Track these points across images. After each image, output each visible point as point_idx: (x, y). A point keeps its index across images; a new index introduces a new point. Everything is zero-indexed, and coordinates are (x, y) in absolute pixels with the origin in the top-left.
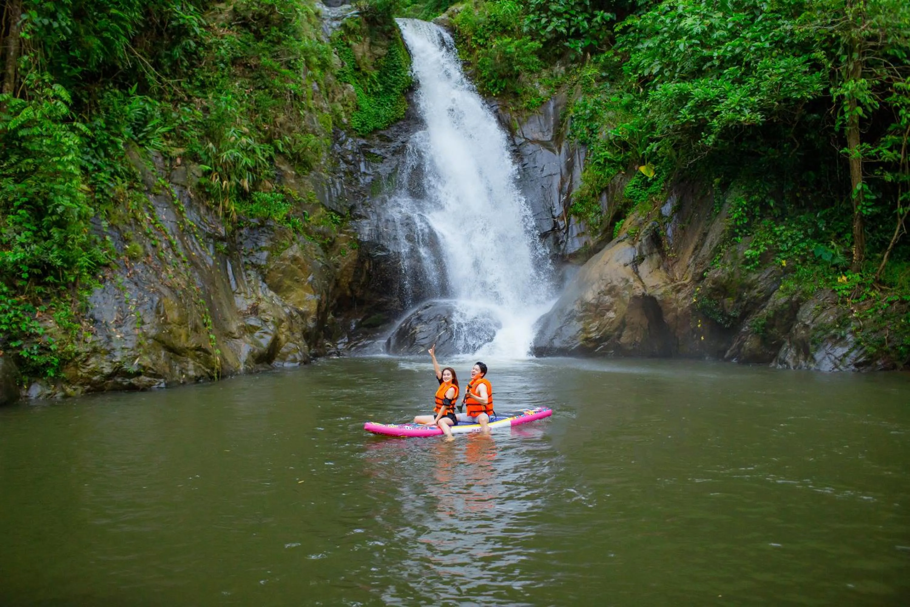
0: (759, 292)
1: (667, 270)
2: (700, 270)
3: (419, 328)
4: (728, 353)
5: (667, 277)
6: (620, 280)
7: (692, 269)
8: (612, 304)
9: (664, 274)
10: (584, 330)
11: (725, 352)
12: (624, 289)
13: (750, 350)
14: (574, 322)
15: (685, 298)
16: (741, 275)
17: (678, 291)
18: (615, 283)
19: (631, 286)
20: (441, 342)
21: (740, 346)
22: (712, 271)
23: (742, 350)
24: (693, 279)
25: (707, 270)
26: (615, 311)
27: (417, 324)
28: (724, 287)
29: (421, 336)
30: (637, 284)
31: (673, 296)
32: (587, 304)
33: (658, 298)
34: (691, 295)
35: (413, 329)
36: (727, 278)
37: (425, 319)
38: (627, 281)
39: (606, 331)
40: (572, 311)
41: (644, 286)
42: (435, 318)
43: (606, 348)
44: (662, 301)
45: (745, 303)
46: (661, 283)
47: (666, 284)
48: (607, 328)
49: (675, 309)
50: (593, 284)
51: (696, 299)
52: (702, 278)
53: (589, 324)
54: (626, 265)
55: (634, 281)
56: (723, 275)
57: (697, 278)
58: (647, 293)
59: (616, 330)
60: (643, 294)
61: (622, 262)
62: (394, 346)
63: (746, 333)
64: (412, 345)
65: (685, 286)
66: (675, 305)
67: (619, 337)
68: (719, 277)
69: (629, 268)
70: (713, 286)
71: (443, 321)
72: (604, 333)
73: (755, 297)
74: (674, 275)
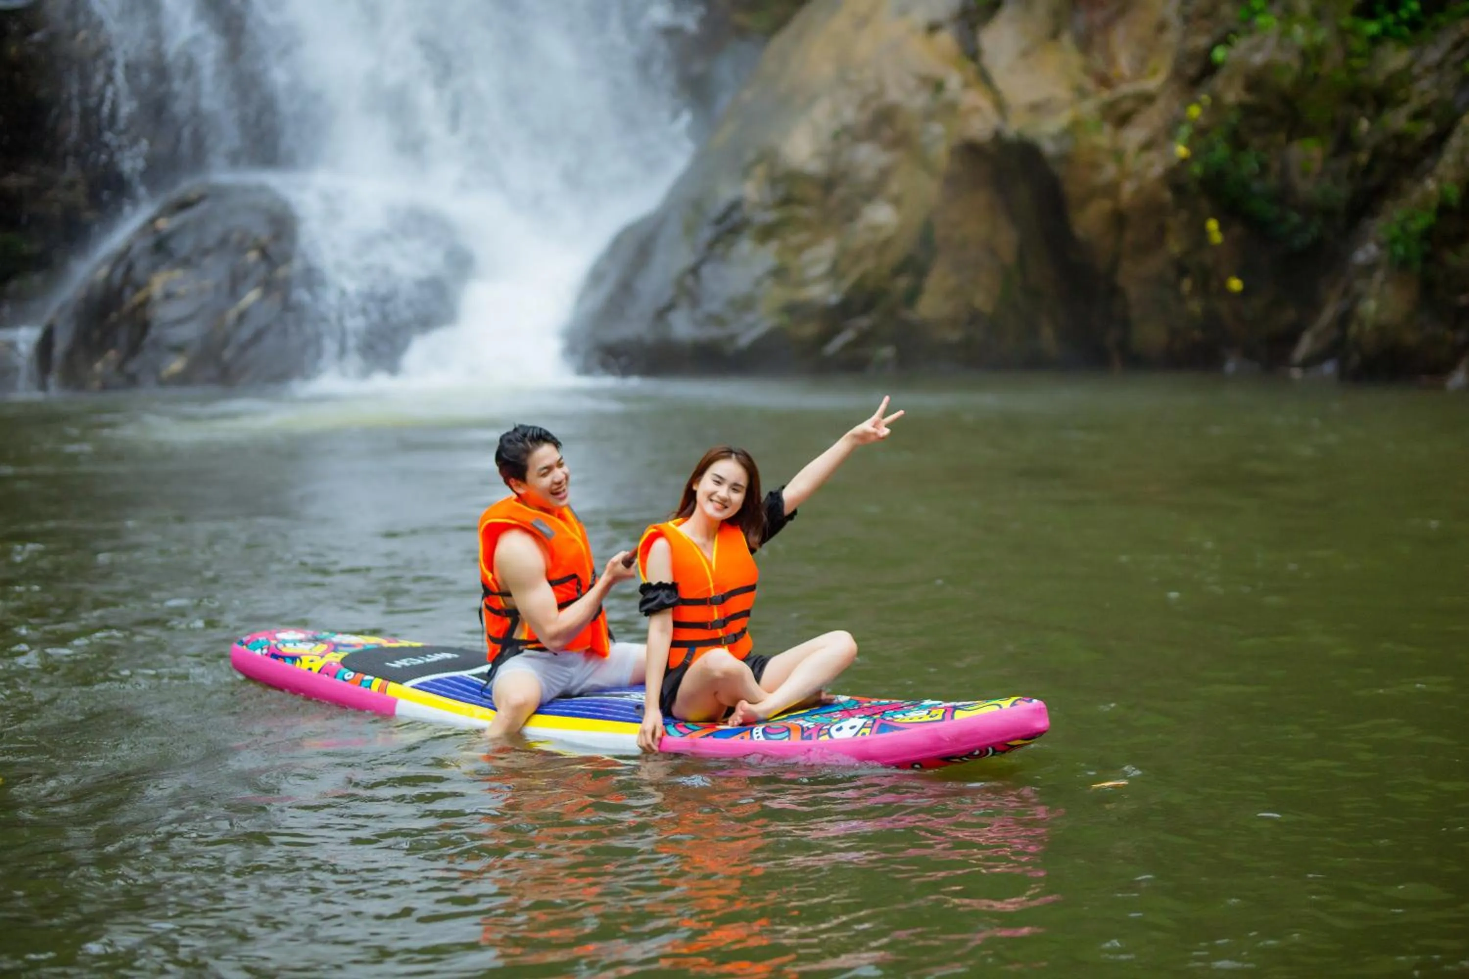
0: (1418, 116)
1: (1085, 44)
2: (1202, 41)
3: (159, 283)
4: (1305, 345)
5: (1087, 70)
6: (912, 83)
7: (1172, 37)
8: (884, 174)
9: (1075, 59)
10: (779, 273)
11: (1291, 337)
12: (929, 116)
13: (1381, 329)
14: (745, 246)
15: (1147, 146)
16: (1350, 54)
17: (1122, 120)
18: (894, 95)
19: (951, 108)
20: (246, 333)
21: (1344, 319)
22: (1242, 44)
23: (1353, 329)
24: (1177, 74)
25: (1224, 40)
26: (897, 201)
27: (154, 268)
28: (1288, 100)
29: (164, 313)
30: (975, 98)
31: (1103, 138)
32: (794, 177)
33: (1049, 148)
34: (1170, 132)
35: (138, 288)
36: (1296, 64)
37: (185, 245)
38: (938, 86)
39: (863, 278)
40: (735, 206)
41: (1000, 106)
42: (223, 242)
43: (864, 338)
44: (1066, 159)
45: (1363, 158)
46: (1062, 93)
47: (1081, 93)
48: (868, 264)
49: (1111, 190)
50: (812, 100)
51: (1189, 144)
52: (1209, 69)
53: (800, 249)
54: (933, 28)
55: (966, 85)
56: (1282, 57)
57: (1192, 70)
58: (1012, 129)
59: (898, 271)
60: (997, 136)
61: (920, 16)
62: (70, 355)
63: (1369, 269)
64: (134, 349)
65: (1148, 99)
66: (1110, 171)
67: (912, 297)
68: (1268, 67)
69: (946, 39)
70: (1247, 98)
71: (252, 256)
72: (858, 286)
73: (1400, 138)
74: (1111, 60)
